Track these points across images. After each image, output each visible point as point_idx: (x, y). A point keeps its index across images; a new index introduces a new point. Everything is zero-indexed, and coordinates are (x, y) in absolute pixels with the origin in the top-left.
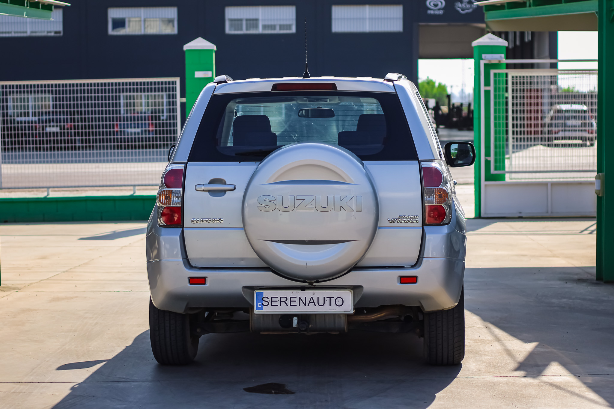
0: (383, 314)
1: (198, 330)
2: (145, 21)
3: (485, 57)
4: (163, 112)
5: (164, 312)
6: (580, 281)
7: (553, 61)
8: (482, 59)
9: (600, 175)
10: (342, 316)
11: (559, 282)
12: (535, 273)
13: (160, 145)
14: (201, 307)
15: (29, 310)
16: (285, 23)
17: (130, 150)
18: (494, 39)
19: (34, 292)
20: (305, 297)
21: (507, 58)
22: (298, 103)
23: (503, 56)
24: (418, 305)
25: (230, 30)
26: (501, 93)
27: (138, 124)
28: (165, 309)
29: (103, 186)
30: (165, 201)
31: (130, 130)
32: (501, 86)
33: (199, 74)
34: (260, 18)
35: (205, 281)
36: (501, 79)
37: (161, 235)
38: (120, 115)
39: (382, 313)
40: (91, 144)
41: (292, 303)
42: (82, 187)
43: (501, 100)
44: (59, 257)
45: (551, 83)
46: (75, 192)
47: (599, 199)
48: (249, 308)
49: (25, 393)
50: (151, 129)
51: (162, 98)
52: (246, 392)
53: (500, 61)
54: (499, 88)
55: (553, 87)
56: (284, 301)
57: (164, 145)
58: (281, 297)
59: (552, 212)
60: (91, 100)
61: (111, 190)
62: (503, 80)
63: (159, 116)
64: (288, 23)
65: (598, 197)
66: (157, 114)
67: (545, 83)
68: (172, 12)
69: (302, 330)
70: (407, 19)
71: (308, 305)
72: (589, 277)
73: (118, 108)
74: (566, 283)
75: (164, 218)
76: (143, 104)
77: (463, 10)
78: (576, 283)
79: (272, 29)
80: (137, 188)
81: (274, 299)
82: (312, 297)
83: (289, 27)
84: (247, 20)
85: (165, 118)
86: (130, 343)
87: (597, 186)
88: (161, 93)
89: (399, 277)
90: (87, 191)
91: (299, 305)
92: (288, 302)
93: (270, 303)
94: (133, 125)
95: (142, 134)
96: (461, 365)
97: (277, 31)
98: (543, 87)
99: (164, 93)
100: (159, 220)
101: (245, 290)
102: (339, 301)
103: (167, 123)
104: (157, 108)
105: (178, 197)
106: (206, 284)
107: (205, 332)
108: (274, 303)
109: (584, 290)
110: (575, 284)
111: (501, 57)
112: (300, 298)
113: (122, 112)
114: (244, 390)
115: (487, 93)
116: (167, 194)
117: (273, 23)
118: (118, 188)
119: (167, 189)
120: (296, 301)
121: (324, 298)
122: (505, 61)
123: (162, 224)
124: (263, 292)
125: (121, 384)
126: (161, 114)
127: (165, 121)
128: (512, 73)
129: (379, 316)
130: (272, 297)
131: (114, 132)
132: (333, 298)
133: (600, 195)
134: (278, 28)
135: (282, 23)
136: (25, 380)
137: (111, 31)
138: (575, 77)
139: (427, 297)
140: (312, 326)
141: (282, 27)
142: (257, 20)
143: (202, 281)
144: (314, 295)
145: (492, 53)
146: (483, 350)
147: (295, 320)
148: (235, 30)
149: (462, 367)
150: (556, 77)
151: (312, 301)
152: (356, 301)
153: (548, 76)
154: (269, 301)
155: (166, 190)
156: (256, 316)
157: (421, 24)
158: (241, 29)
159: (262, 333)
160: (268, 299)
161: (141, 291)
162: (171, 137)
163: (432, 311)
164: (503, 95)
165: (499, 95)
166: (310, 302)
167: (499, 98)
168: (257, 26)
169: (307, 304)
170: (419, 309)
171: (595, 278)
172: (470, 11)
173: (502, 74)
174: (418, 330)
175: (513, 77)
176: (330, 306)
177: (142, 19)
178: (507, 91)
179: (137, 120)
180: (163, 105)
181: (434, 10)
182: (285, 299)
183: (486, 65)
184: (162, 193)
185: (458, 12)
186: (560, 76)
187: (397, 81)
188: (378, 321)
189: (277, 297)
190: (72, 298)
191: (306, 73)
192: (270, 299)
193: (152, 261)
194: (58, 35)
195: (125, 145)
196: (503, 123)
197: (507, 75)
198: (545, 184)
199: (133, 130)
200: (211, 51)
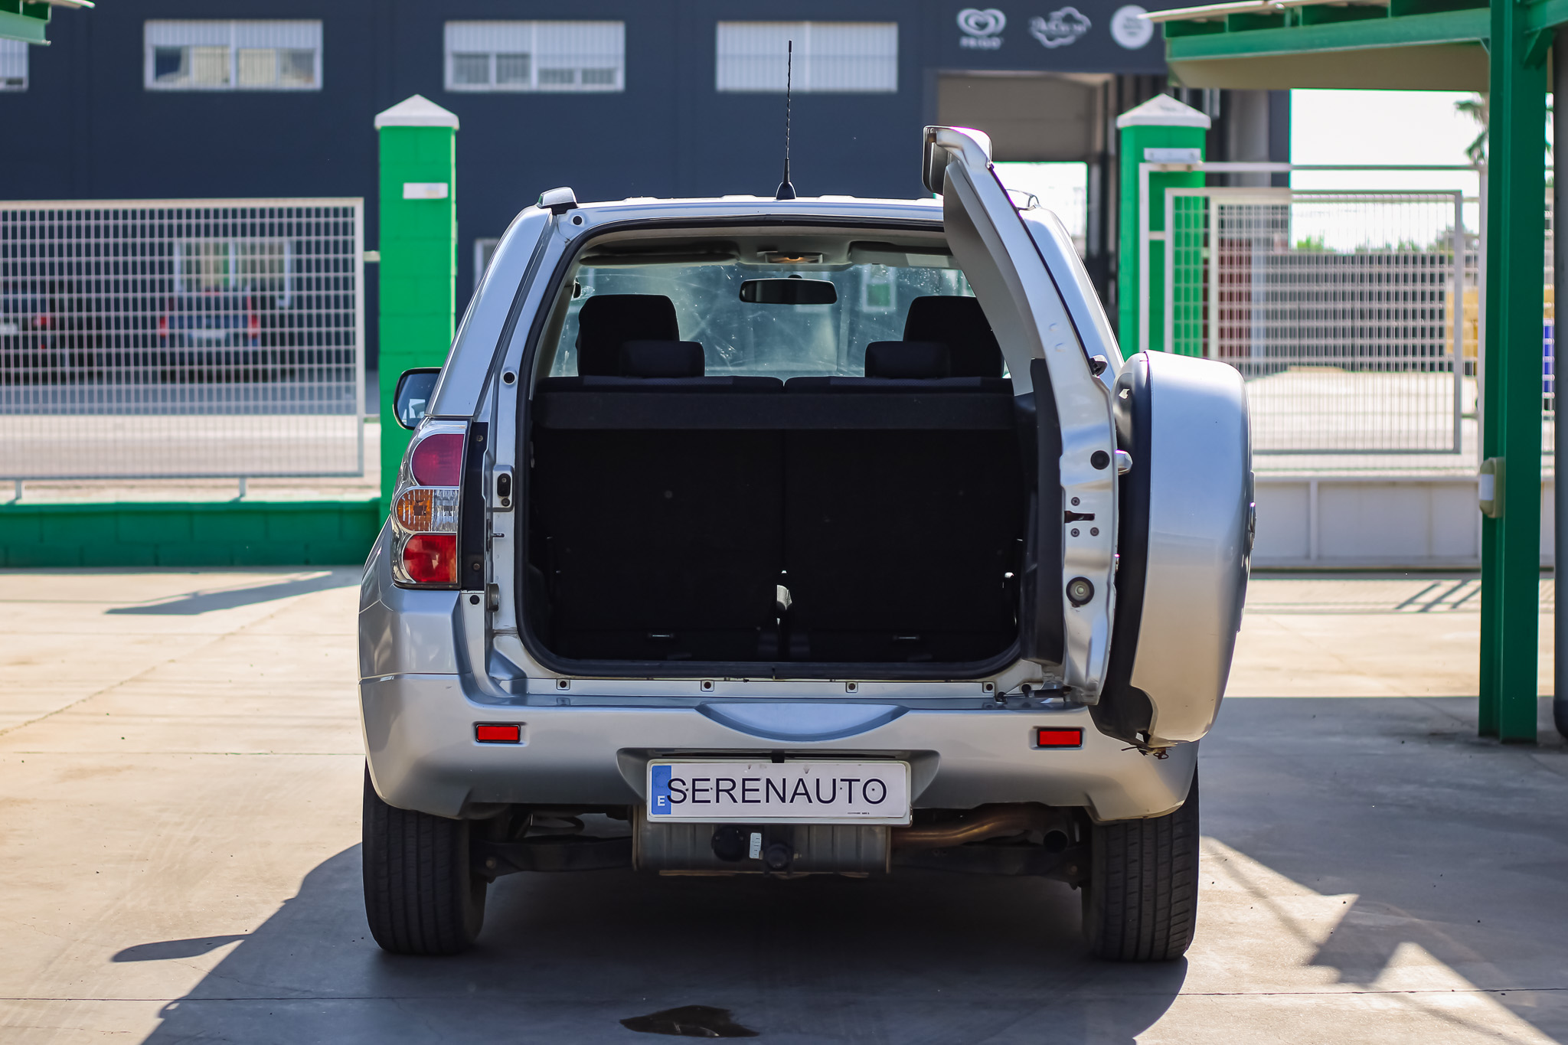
0: (986, 827)
1: (490, 863)
2: (237, 55)
3: (1152, 155)
4: (281, 288)
5: (403, 814)
6: (1437, 737)
7: (1278, 167)
8: (1144, 161)
9: (1492, 463)
10: (877, 830)
11: (1383, 741)
12: (1314, 716)
13: (274, 372)
14: (505, 801)
15: (12, 802)
16: (596, 64)
17: (196, 386)
18: (1173, 110)
19: (15, 753)
20: (784, 780)
21: (1209, 157)
22: (740, 265)
23: (1198, 152)
24: (1083, 803)
25: (457, 80)
26: (1192, 249)
27: (218, 317)
28: (409, 807)
29: (143, 477)
30: (412, 518)
31: (196, 333)
32: (1192, 231)
33: (414, 191)
34: (534, 51)
35: (519, 733)
36: (1192, 212)
37: (403, 610)
38: (171, 294)
39: (983, 825)
40: (95, 369)
41: (749, 796)
42: (88, 477)
43: (1192, 267)
44: (63, 661)
45: (1274, 224)
46: (73, 492)
47: (1489, 524)
48: (629, 807)
49: (38, 1029)
50: (250, 330)
51: (281, 251)
52: (629, 1032)
53: (1189, 167)
54: (1187, 235)
55: (1277, 237)
56: (727, 791)
57: (283, 372)
58: (718, 780)
59: (1319, 557)
60: (134, 254)
61: (165, 487)
62: (1196, 216)
63: (272, 299)
64: (604, 64)
65: (1485, 517)
66: (268, 293)
67: (1258, 224)
68: (308, 35)
69: (774, 866)
70: (908, 61)
71: (792, 801)
72: (1457, 727)
73: (166, 277)
74: (1403, 742)
75: (409, 563)
76: (231, 267)
77: (1050, 38)
78: (1429, 743)
79: (563, 81)
80: (249, 481)
81: (698, 785)
82: (801, 780)
83: (607, 75)
84: (500, 56)
85: (286, 303)
86: (293, 892)
87: (1486, 491)
88: (276, 240)
89: (1036, 730)
90: (102, 487)
91: (768, 801)
92: (737, 793)
93: (689, 794)
94: (204, 321)
95: (227, 344)
96: (1185, 962)
97: (577, 86)
98: (1253, 236)
99: (285, 239)
100: (395, 568)
101: (624, 757)
102: (873, 790)
103: (291, 317)
104: (267, 275)
105: (448, 509)
106: (521, 741)
107: (506, 866)
108: (699, 796)
109: (1453, 760)
110: (1426, 746)
111: (1192, 156)
112: (769, 781)
113: (177, 286)
114: (623, 1026)
115: (1157, 248)
116: (417, 502)
117: (565, 65)
118: (183, 482)
119: (418, 487)
120: (758, 790)
121: (834, 780)
122: (1203, 167)
123: (405, 582)
124: (670, 767)
125: (292, 1005)
126: (277, 293)
127: (286, 312)
128: (1220, 197)
129: (976, 831)
130: (694, 780)
131: (154, 337)
132: (859, 780)
133: (1493, 516)
134: (578, 77)
135: (590, 65)
136: (32, 991)
137: (151, 81)
138: (1347, 211)
139: (1106, 785)
140: (801, 856)
141: (588, 75)
142: (525, 57)
143: (509, 733)
144: (807, 773)
145: (1169, 145)
146: (1232, 921)
147: (756, 839)
148: (469, 81)
149: (1189, 966)
150: (1285, 209)
151: (801, 790)
152: (920, 792)
153: (1267, 208)
154: (687, 790)
155: (417, 491)
156: (649, 827)
157: (942, 71)
158: (486, 80)
159: (663, 873)
160: (684, 784)
161: (297, 754)
162: (338, 353)
163: (1118, 820)
164: (1197, 254)
165: (1187, 254)
166: (795, 793)
167: (1187, 262)
168: (524, 73)
169: (788, 798)
170: (1082, 816)
171: (1476, 730)
172: (1069, 40)
173: (1196, 199)
174: (1074, 869)
175: (1222, 208)
176: (850, 802)
177: (232, 50)
178: (1206, 244)
179: (214, 308)
180: (281, 270)
181: (976, 37)
182: (731, 785)
183: (1154, 177)
184: (407, 499)
185: (1037, 42)
186: (1296, 209)
187: (1026, 209)
188: (969, 843)
189: (709, 780)
190: (119, 770)
191: (786, 185)
192: (689, 785)
193: (379, 679)
194: (15, 88)
195: (182, 372)
196: (1196, 327)
197: (1207, 201)
198: (1303, 485)
199: (205, 334)
200: (445, 130)
